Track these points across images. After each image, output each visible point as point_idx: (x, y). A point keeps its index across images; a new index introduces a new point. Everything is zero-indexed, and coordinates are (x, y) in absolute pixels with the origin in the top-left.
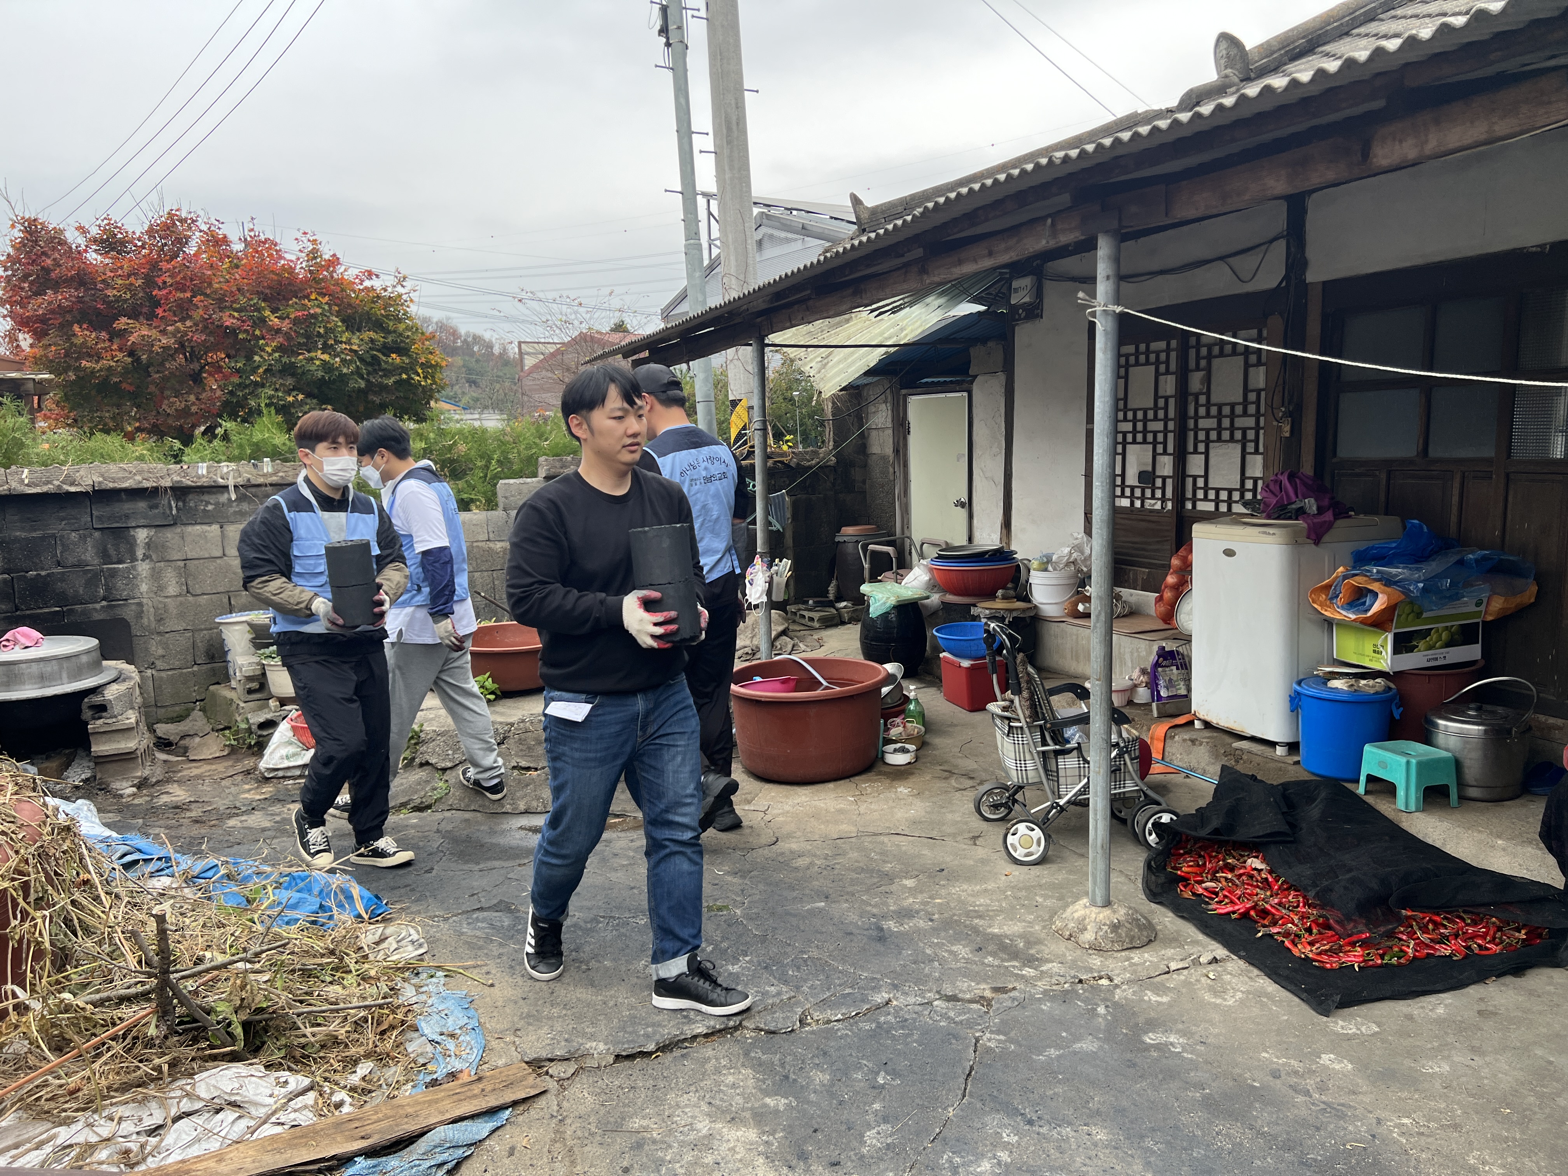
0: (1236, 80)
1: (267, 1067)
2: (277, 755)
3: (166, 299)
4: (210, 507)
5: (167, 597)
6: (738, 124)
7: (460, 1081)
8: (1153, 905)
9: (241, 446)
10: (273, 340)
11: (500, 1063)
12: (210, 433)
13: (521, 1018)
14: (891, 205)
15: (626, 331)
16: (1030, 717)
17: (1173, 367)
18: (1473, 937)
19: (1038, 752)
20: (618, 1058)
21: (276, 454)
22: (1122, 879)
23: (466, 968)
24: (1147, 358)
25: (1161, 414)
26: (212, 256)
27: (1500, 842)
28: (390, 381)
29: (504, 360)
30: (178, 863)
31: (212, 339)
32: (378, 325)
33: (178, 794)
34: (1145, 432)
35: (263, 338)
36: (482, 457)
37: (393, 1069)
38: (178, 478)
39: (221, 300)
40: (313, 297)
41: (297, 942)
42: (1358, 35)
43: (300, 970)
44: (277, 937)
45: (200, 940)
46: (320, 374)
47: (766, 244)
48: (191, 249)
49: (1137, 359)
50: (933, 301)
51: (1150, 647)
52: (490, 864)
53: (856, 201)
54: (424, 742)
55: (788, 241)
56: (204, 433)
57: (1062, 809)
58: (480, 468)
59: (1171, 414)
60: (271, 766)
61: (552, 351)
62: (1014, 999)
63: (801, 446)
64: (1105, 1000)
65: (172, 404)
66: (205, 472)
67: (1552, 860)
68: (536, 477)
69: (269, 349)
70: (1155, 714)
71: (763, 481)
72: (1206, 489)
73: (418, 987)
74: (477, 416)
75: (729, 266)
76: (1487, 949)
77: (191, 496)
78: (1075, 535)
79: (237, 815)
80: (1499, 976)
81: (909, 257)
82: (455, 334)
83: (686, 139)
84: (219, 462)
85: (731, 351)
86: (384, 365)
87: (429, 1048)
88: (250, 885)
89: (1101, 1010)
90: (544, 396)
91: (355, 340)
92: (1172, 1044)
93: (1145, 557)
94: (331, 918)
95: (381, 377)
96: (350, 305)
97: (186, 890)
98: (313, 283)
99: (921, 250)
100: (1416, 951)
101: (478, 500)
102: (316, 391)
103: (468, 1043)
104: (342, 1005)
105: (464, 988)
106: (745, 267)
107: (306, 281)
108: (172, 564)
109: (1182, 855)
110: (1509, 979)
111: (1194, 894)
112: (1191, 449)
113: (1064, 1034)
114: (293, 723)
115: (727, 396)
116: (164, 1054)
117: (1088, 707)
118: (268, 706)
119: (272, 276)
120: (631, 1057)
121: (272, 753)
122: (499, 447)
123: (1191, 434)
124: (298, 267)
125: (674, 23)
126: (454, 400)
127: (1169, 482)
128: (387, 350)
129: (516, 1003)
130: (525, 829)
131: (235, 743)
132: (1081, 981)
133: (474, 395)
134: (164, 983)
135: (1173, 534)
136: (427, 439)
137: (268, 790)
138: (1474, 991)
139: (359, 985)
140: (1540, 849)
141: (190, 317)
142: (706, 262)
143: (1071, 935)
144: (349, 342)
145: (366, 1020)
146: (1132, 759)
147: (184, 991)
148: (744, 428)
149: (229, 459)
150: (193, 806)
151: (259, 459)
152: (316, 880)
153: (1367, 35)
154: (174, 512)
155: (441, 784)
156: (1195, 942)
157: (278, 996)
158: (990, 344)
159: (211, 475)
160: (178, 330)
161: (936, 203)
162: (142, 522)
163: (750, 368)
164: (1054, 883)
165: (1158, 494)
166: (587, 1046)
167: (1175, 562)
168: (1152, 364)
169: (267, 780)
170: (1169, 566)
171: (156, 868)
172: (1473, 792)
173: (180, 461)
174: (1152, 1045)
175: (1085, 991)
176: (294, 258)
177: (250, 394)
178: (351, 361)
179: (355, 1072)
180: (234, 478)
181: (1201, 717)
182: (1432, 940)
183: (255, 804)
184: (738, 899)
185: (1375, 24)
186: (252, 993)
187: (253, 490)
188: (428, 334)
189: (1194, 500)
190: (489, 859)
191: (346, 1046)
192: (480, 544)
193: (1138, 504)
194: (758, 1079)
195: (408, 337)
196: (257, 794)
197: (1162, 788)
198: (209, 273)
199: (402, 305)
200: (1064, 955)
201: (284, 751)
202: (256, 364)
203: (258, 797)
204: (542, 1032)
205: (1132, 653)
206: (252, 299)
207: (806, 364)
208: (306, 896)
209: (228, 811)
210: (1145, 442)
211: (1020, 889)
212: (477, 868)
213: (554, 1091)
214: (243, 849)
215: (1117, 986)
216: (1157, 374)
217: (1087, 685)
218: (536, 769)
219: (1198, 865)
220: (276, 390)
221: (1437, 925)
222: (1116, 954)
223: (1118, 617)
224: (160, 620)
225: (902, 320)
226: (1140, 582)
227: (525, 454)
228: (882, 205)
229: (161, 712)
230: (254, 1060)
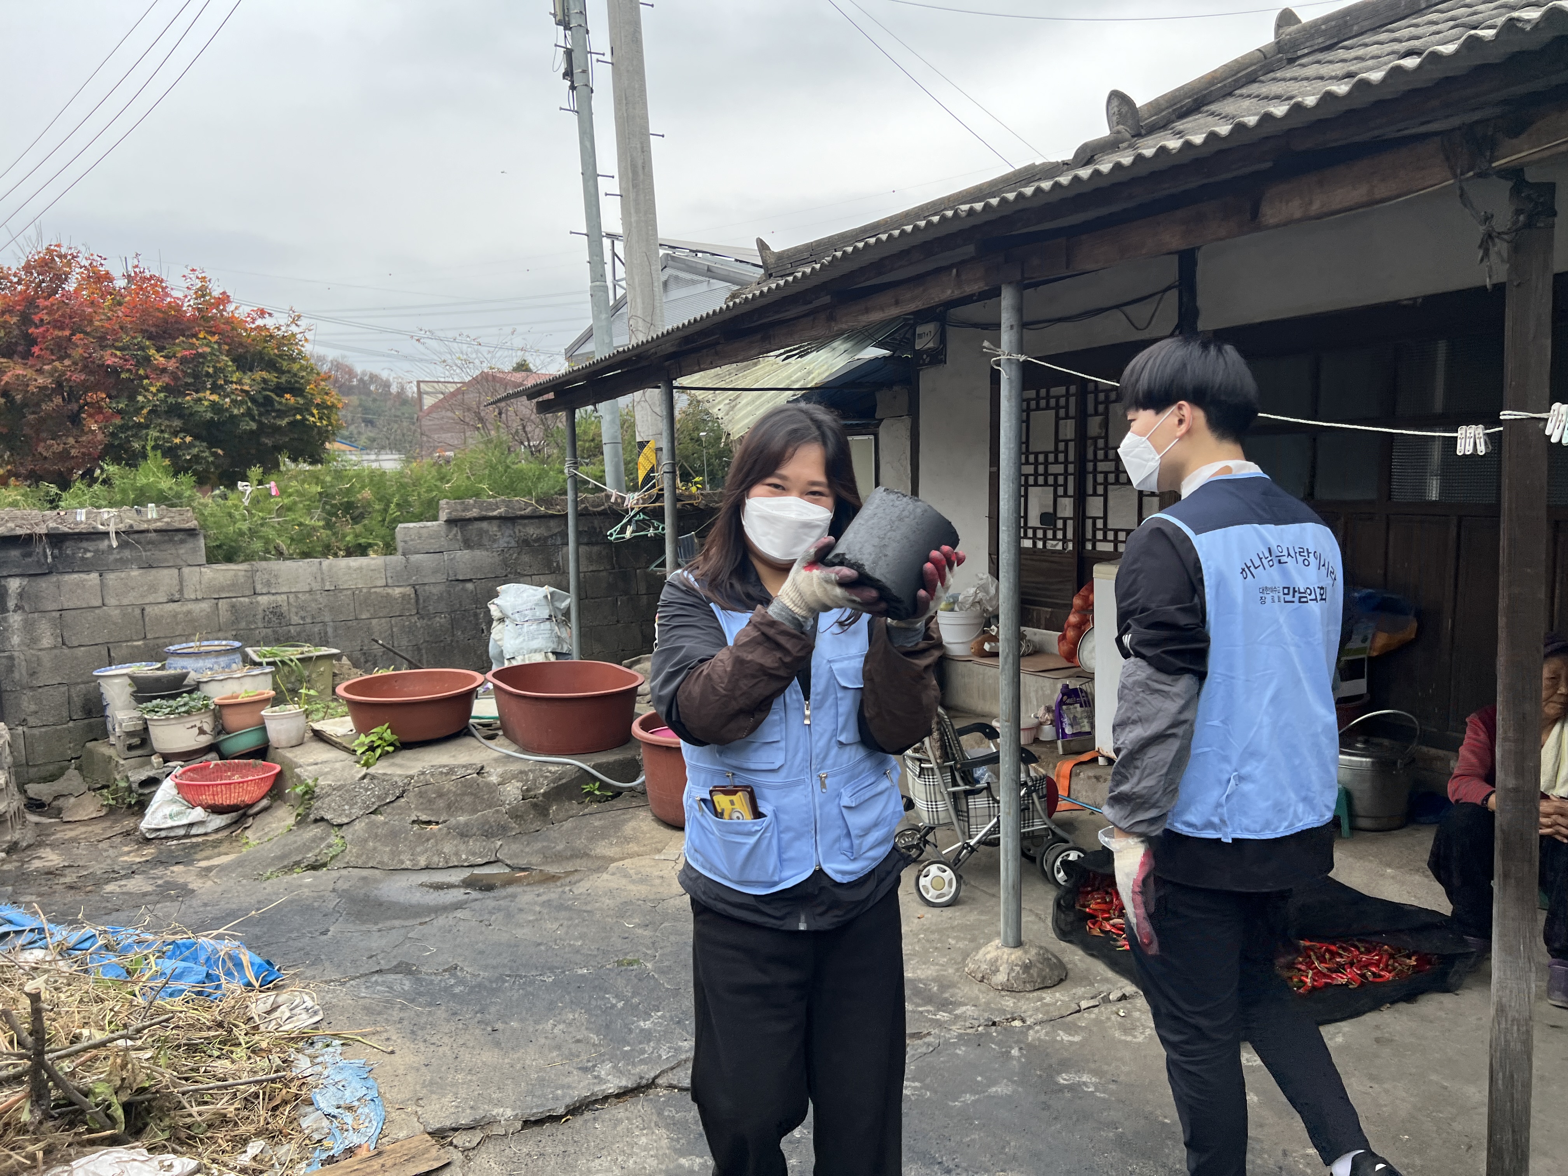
0: (1128, 136)
1: (150, 1150)
2: (159, 815)
3: (44, 337)
4: (89, 555)
5: (40, 650)
6: (643, 168)
7: (359, 1157)
8: (1063, 944)
9: (123, 491)
10: (158, 379)
11: (401, 1135)
12: (89, 477)
13: (424, 1086)
14: (797, 251)
15: (528, 370)
16: (941, 757)
17: (1072, 411)
18: (1367, 966)
19: (949, 793)
20: (527, 1124)
21: (161, 499)
22: (1032, 918)
23: (364, 1035)
24: (1048, 403)
25: (1061, 457)
26: (93, 293)
27: (1389, 871)
28: (284, 423)
29: (402, 399)
30: (52, 935)
31: (92, 378)
32: (271, 365)
33: (51, 858)
34: (1046, 474)
35: (147, 377)
36: (380, 500)
37: (287, 1147)
38: (55, 525)
39: (102, 338)
40: (201, 336)
41: (182, 1015)
42: (1241, 96)
43: (185, 1045)
44: (161, 1011)
45: (77, 1016)
46: (209, 415)
47: (672, 285)
48: (71, 286)
49: (1038, 404)
50: (840, 345)
51: (1055, 685)
52: (388, 924)
53: (762, 246)
54: (319, 798)
55: (694, 282)
56: (83, 476)
57: (973, 849)
58: (378, 511)
59: (1071, 458)
60: (153, 826)
61: (452, 390)
62: (929, 1045)
63: (708, 486)
64: (1017, 1042)
65: (49, 447)
66: (83, 518)
67: (1439, 888)
68: (436, 520)
69: (153, 389)
70: (1061, 751)
71: (673, 524)
72: (1105, 529)
73: (313, 1058)
74: (373, 457)
75: (635, 308)
76: (1381, 976)
77: (68, 544)
78: (981, 575)
79: (116, 879)
80: (1393, 1003)
81: (817, 303)
82: (351, 373)
83: (591, 183)
84: (98, 507)
85: (638, 394)
86: (277, 406)
87: (325, 1123)
88: (131, 956)
89: (1015, 1052)
90: (444, 436)
91: (247, 380)
92: (1085, 1084)
93: (1049, 597)
94: (218, 987)
95: (274, 418)
96: (241, 344)
97: (61, 963)
98: (202, 322)
99: (829, 297)
100: (1315, 980)
101: (376, 544)
102: (204, 433)
103: (367, 1116)
104: (231, 1081)
105: (360, 1057)
106: (651, 310)
107: (194, 319)
108: (47, 615)
109: (1088, 893)
110: (1402, 1006)
111: (1102, 931)
112: (1090, 491)
113: (979, 1079)
114: (177, 781)
115: (633, 436)
116: (37, 1140)
117: (997, 746)
118: (150, 763)
119: (158, 314)
120: (540, 1122)
121: (154, 812)
122: (398, 490)
123: (1090, 477)
124: (186, 304)
125: (579, 67)
126: (350, 440)
127: (1070, 523)
128: (280, 390)
129: (418, 1070)
130: (427, 886)
131: (113, 802)
132: (994, 1024)
133: (372, 435)
134: (38, 1064)
135: (1075, 574)
136: (322, 483)
137: (149, 851)
138: (1370, 1018)
139: (249, 1058)
140: (1427, 876)
141: (68, 356)
142: (611, 303)
143: (983, 977)
144: (239, 382)
145: (257, 1096)
146: (1039, 798)
147: (60, 1073)
148: (652, 470)
149: (111, 505)
150: (67, 871)
151: (143, 504)
152: (202, 948)
153: (1249, 96)
154: (49, 560)
155: (337, 840)
156: (1106, 980)
157: (162, 1074)
158: (895, 388)
159: (90, 521)
160: (55, 370)
161: (844, 252)
162: (15, 571)
163: (658, 410)
164: (966, 925)
165: (1060, 535)
166: (494, 1113)
167: (1077, 601)
168: (1052, 408)
169: (148, 840)
170: (1071, 606)
171: (28, 940)
172: (1363, 823)
173: (57, 507)
174: (1065, 1086)
175: (999, 1033)
176: (180, 295)
177: (133, 436)
178: (242, 402)
179: (245, 1152)
180: (116, 524)
181: (1105, 754)
182: (1329, 969)
183: (135, 867)
184: (649, 952)
185: (1256, 85)
186: (133, 1071)
187: (136, 536)
188: (322, 374)
189: (1094, 541)
190: (388, 919)
191: (236, 1124)
192: (378, 590)
193: (1040, 545)
194: (672, 1139)
195: (303, 377)
196: (137, 856)
197: (1069, 825)
198: (90, 310)
199: (297, 344)
200: (977, 998)
201: (168, 810)
202: (140, 405)
203: (138, 860)
204: (445, 1100)
205: (1037, 691)
206: (136, 338)
207: (714, 406)
208: (192, 965)
209: (106, 876)
210: (1046, 484)
211: (932, 932)
212: (375, 928)
213: (458, 1163)
214: (122, 916)
215: (1030, 1027)
216: (1058, 418)
217: (994, 724)
218: (437, 823)
219: (1106, 903)
220: (162, 431)
221: (1334, 954)
222: (1027, 995)
223: (1023, 655)
224: (33, 674)
225: (809, 364)
226: (1043, 622)
227: (425, 496)
228: (788, 250)
229: (33, 771)
230: (137, 1144)
